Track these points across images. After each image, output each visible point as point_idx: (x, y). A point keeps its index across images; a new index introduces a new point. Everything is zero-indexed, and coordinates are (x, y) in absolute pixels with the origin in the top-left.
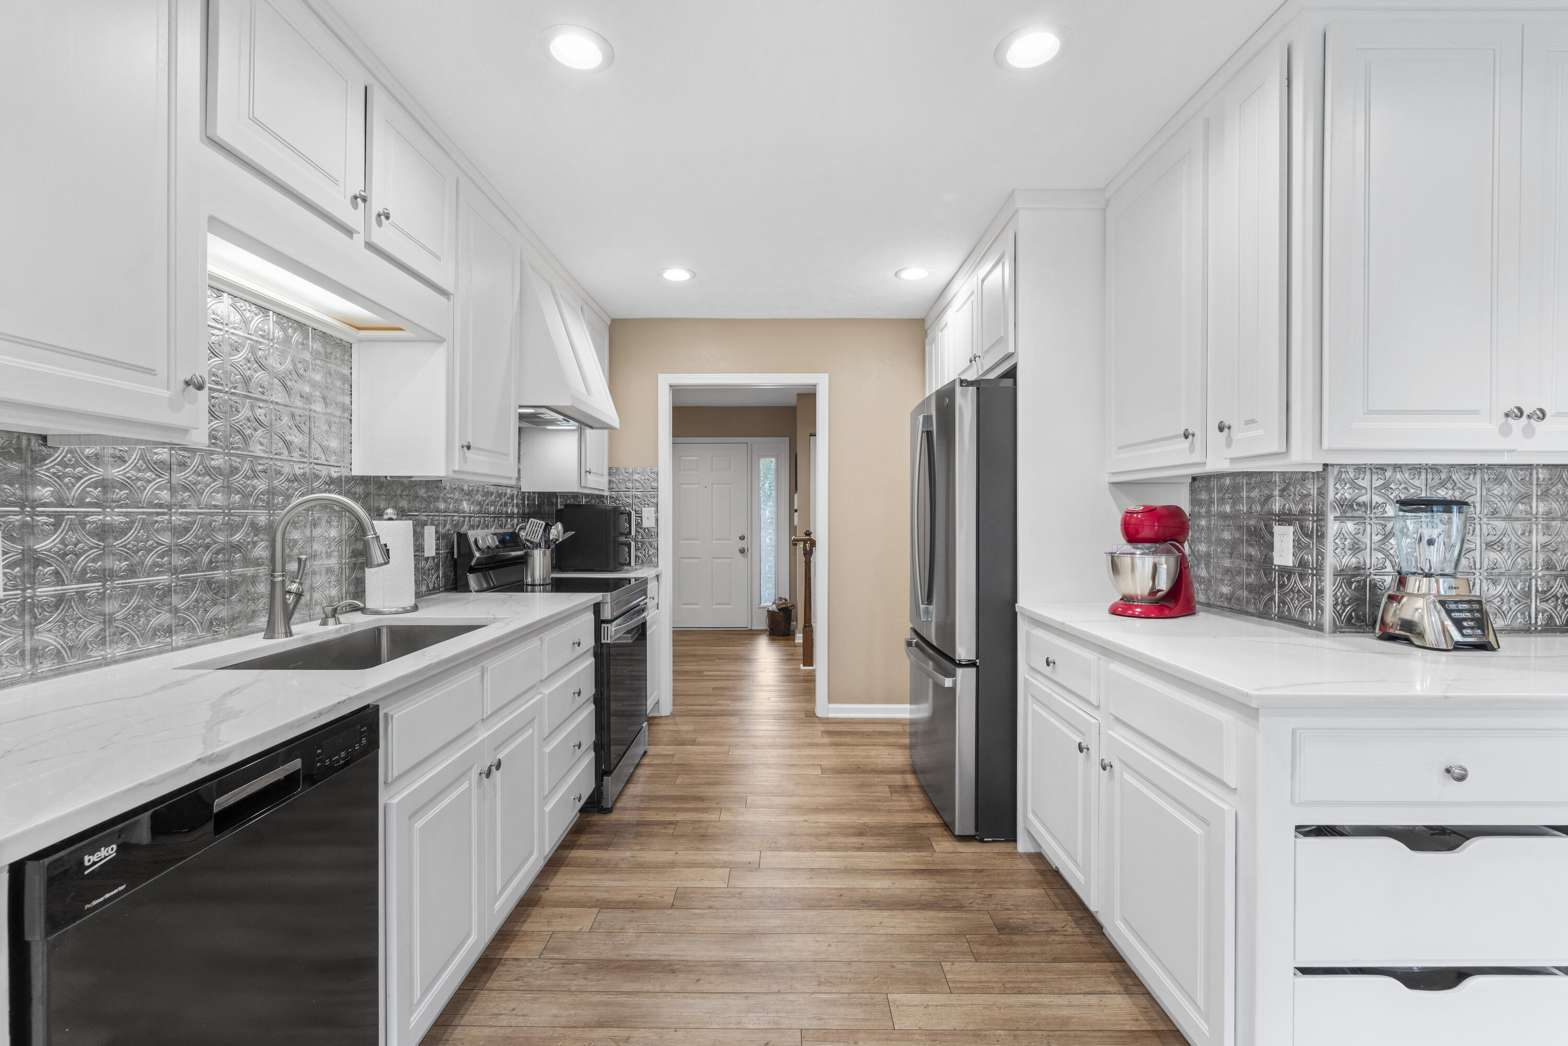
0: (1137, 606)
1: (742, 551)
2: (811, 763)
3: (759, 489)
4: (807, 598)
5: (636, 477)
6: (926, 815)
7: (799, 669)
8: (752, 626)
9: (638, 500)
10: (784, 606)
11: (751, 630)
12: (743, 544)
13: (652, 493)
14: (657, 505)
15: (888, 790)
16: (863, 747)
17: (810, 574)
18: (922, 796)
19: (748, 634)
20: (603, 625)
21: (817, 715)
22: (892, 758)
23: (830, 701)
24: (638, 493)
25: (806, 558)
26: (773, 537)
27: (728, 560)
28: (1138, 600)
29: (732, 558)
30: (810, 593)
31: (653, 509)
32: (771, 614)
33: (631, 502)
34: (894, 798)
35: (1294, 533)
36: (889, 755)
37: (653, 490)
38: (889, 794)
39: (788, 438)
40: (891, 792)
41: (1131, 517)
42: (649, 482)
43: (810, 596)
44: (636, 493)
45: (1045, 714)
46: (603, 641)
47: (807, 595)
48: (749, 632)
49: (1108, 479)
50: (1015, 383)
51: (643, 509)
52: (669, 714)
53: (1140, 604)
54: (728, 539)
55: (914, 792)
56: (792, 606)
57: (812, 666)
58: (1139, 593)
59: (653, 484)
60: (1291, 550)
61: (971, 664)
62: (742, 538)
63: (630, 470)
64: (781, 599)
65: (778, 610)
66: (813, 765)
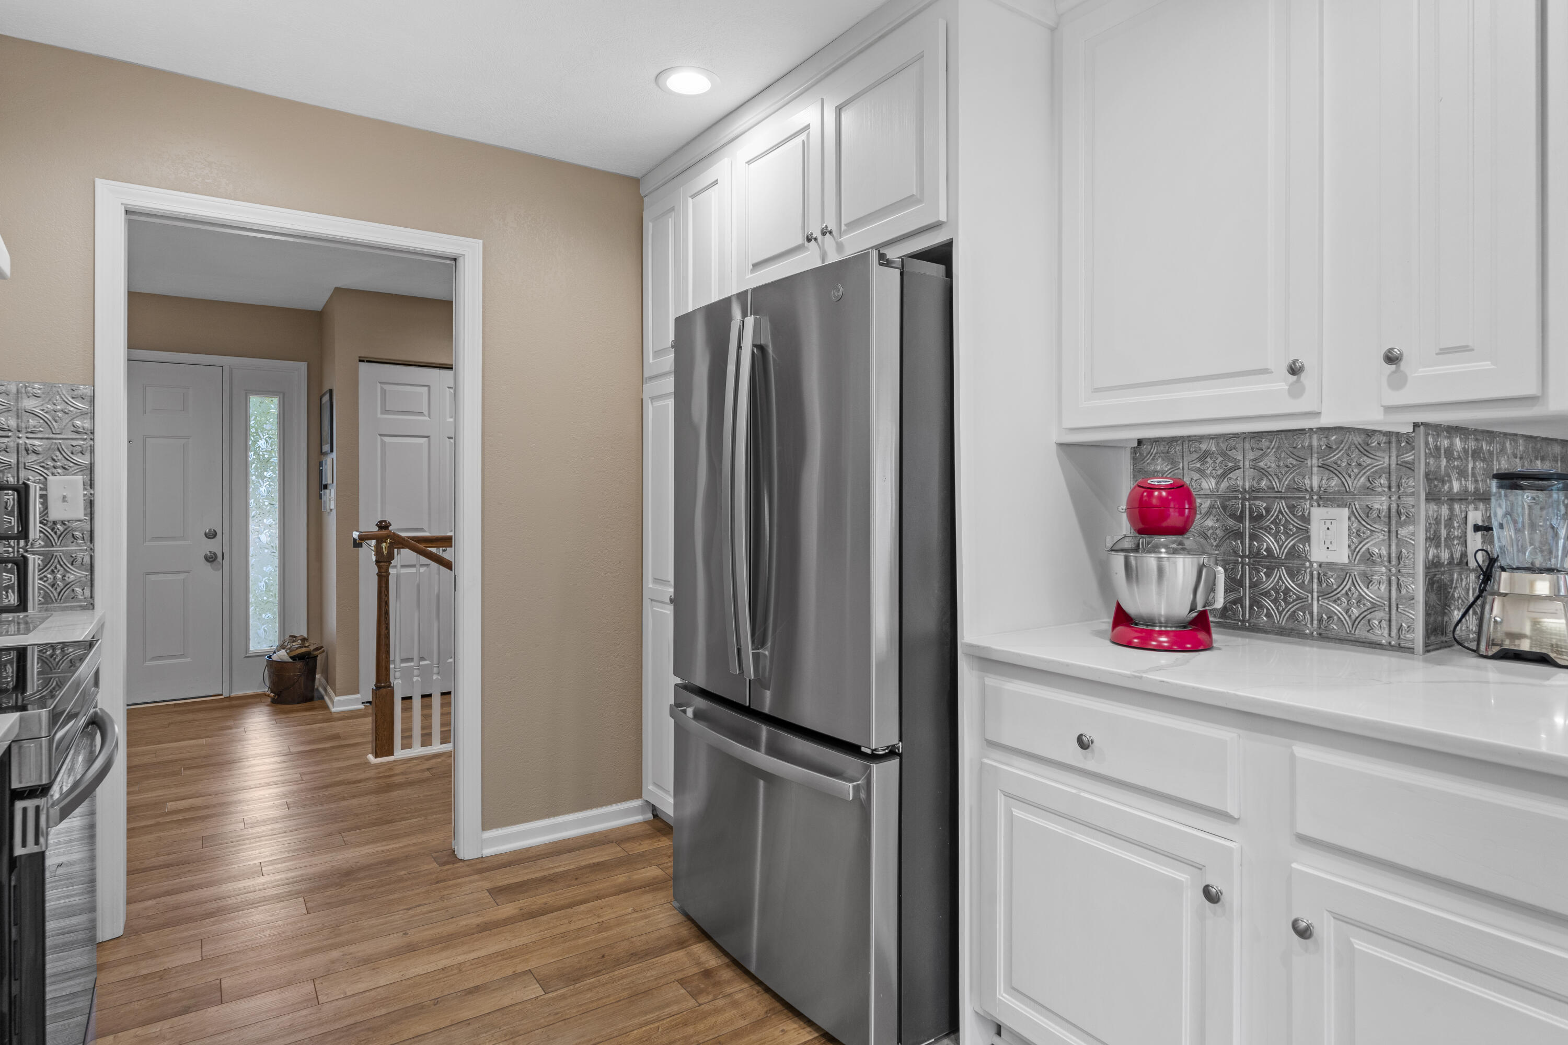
0: (1161, 633)
1: (211, 559)
2: (509, 972)
3: (246, 449)
4: (383, 637)
5: (29, 404)
6: (782, 1027)
7: (367, 763)
8: (231, 690)
9: (33, 457)
10: (304, 650)
11: (229, 698)
12: (213, 546)
13: (74, 443)
14: (91, 469)
15: (683, 991)
16: (583, 907)
17: (387, 595)
18: (745, 985)
19: (222, 708)
20: (19, 805)
21: (460, 856)
22: (646, 917)
23: (488, 823)
24: (37, 442)
25: (379, 568)
26: (275, 531)
27: (182, 576)
28: (1160, 623)
29: (188, 572)
30: (388, 628)
31: (79, 479)
32: (276, 669)
33: (13, 461)
34: (706, 1007)
35: (1349, 518)
36: (635, 911)
37: (78, 436)
38: (692, 1003)
39: (306, 364)
40: (694, 995)
41: (1150, 495)
42: (66, 419)
43: (388, 634)
44: (27, 441)
45: (1059, 829)
46: (19, 851)
47: (383, 631)
48: (226, 703)
49: (1057, 436)
50: (949, 273)
51: (50, 478)
52: (120, 932)
53: (1163, 629)
54: (182, 538)
55: (729, 982)
56: (317, 649)
57: (392, 754)
58: (1163, 613)
59: (78, 423)
60: (1346, 542)
61: (892, 753)
62: (211, 535)
63: (13, 388)
64: (293, 638)
65: (291, 658)
66: (516, 975)
